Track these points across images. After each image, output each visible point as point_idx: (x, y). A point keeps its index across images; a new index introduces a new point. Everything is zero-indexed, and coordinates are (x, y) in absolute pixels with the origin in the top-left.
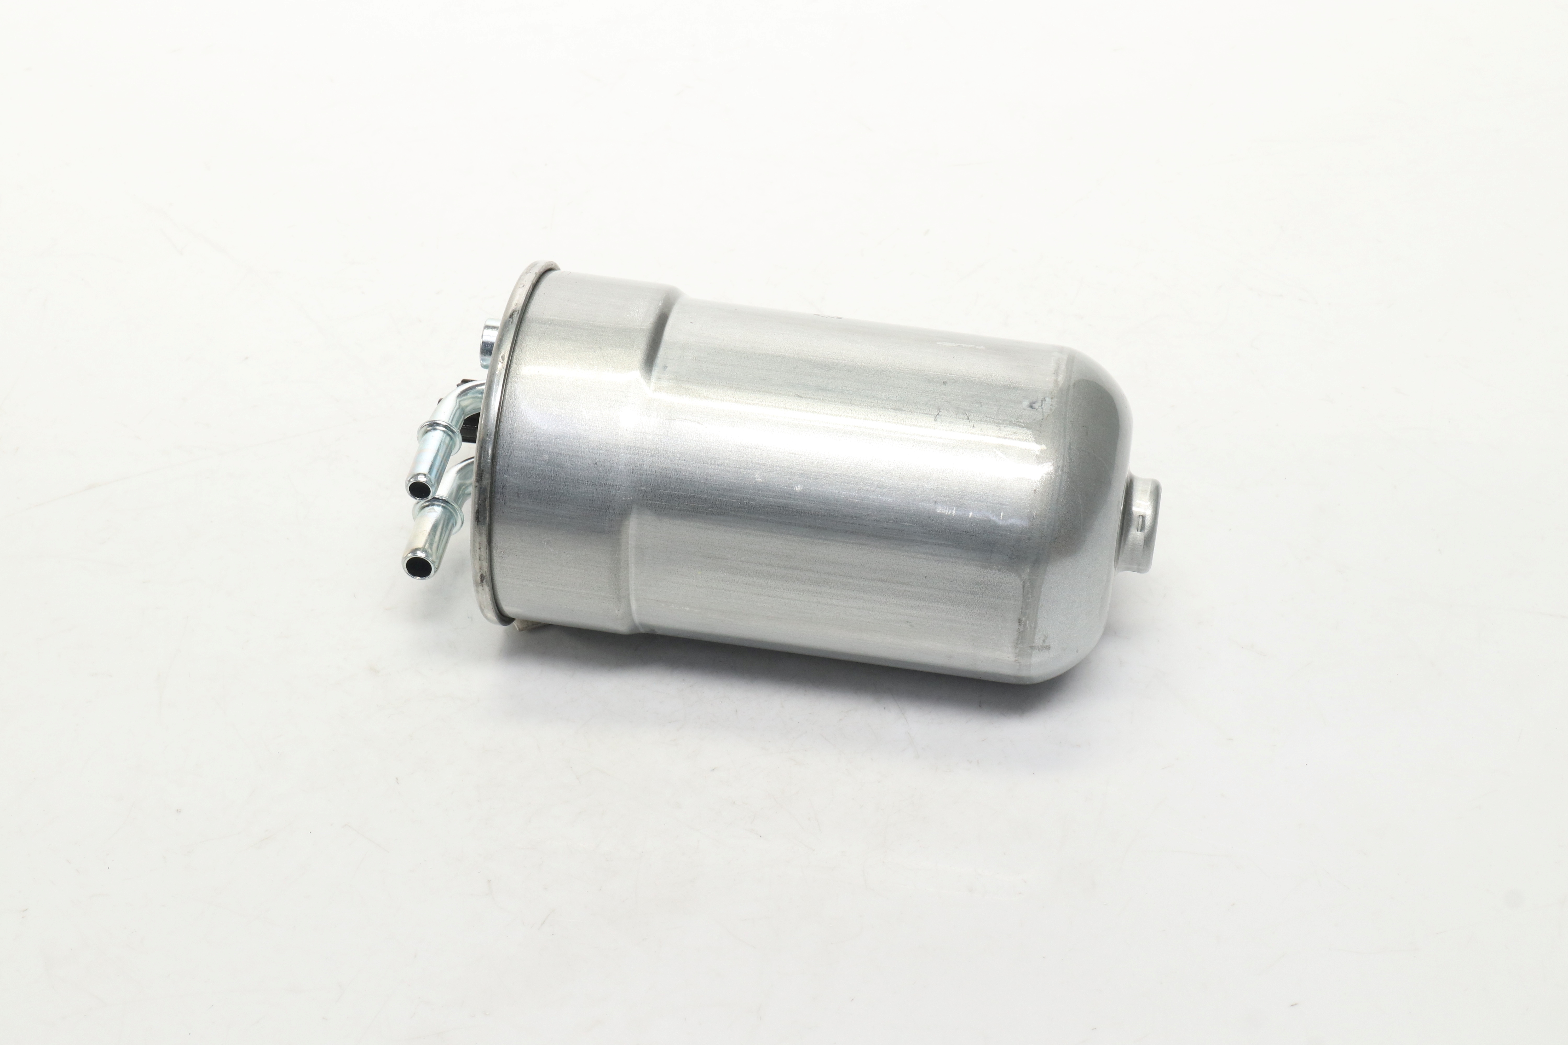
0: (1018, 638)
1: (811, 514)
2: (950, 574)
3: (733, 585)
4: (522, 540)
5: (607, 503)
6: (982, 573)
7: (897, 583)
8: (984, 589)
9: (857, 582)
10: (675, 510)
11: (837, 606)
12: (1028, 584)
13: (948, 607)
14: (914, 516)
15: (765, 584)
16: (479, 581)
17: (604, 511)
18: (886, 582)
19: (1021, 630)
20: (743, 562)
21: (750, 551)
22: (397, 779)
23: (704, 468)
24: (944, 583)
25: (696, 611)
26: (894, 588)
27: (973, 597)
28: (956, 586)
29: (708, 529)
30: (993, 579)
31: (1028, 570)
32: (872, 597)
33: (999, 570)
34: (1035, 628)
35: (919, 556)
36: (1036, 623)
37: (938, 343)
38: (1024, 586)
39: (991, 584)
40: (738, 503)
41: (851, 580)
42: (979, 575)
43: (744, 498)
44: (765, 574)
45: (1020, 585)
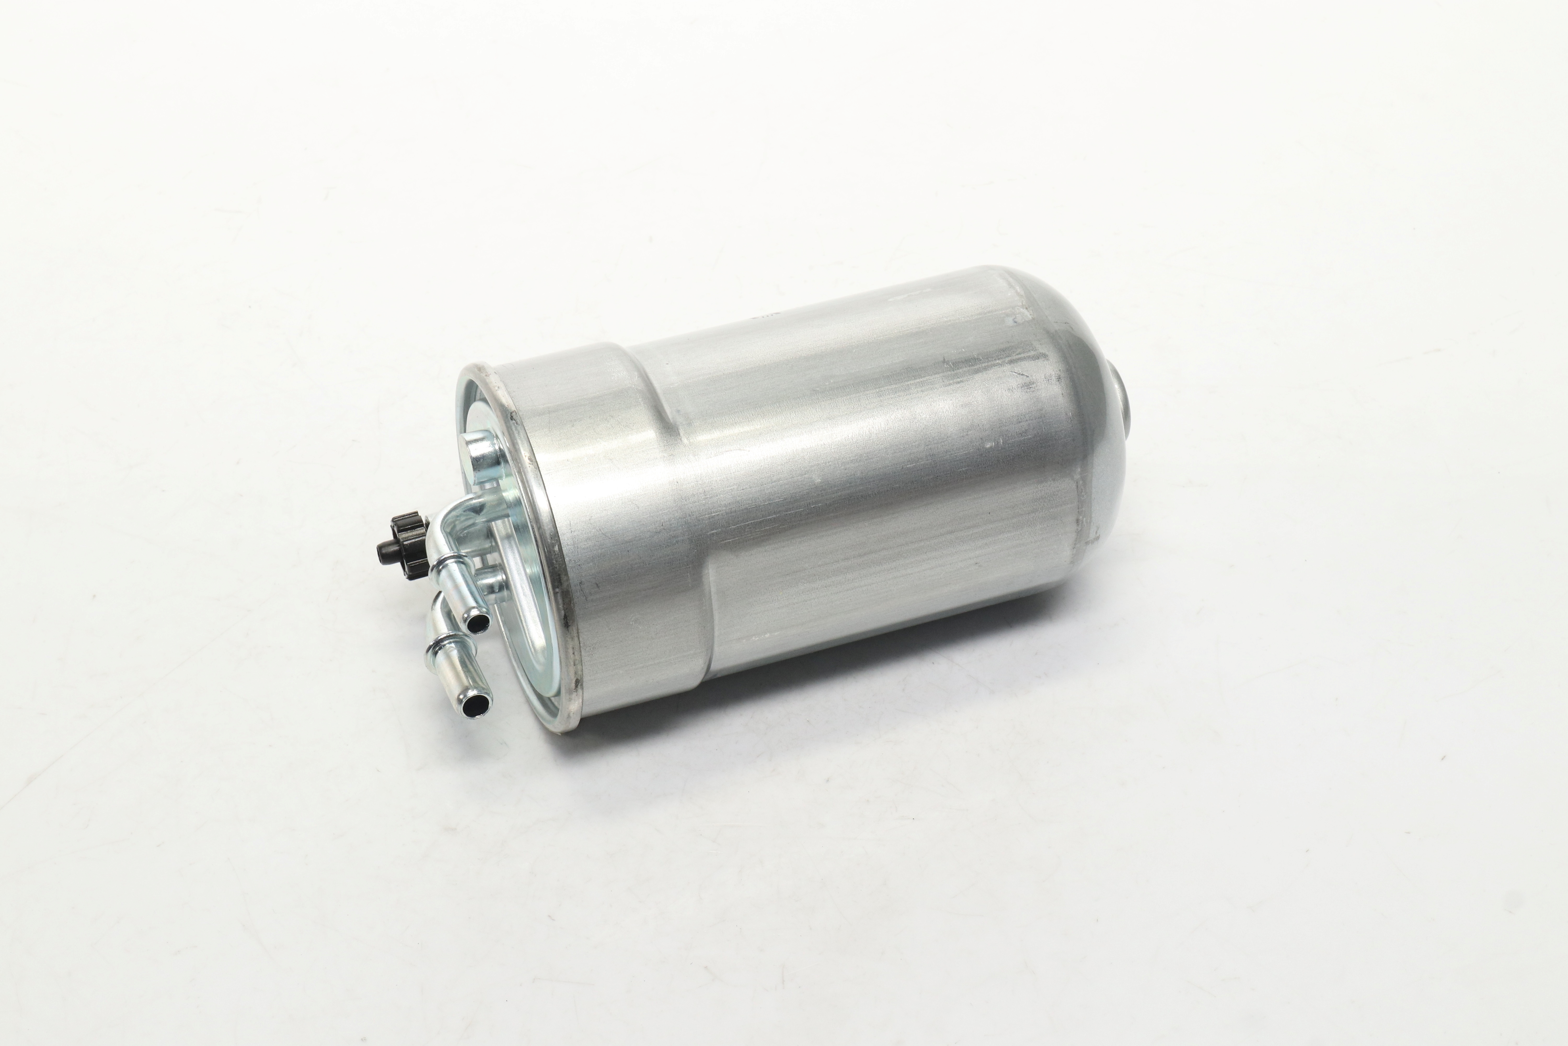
0: (1076, 538)
1: (875, 494)
2: (1011, 501)
3: (814, 593)
4: (610, 629)
5: (684, 559)
6: (1040, 489)
7: (965, 529)
8: (1043, 504)
9: (928, 543)
10: (748, 540)
11: (912, 574)
12: (1081, 482)
13: (1013, 534)
14: (968, 459)
15: (843, 580)
16: (574, 687)
17: (683, 568)
18: (954, 532)
19: (1079, 529)
20: (819, 566)
21: (825, 552)
22: (549, 916)
23: (764, 490)
24: (1006, 512)
25: (776, 634)
26: (963, 535)
27: (1034, 515)
28: (1018, 511)
29: (784, 547)
30: (1050, 490)
31: (1079, 470)
32: (944, 552)
33: (1054, 480)
34: (1090, 522)
35: (980, 496)
36: (1091, 518)
37: (890, 300)
38: (1077, 486)
39: (1048, 496)
40: (806, 511)
41: (923, 544)
42: (1037, 492)
43: (810, 504)
44: (842, 570)
45: (1074, 486)
